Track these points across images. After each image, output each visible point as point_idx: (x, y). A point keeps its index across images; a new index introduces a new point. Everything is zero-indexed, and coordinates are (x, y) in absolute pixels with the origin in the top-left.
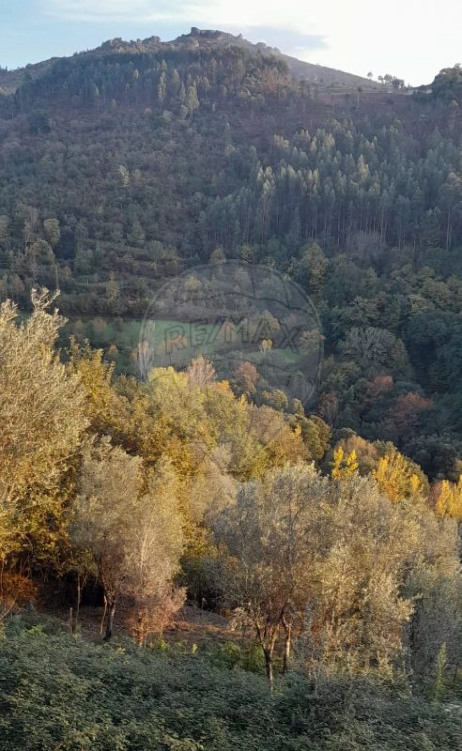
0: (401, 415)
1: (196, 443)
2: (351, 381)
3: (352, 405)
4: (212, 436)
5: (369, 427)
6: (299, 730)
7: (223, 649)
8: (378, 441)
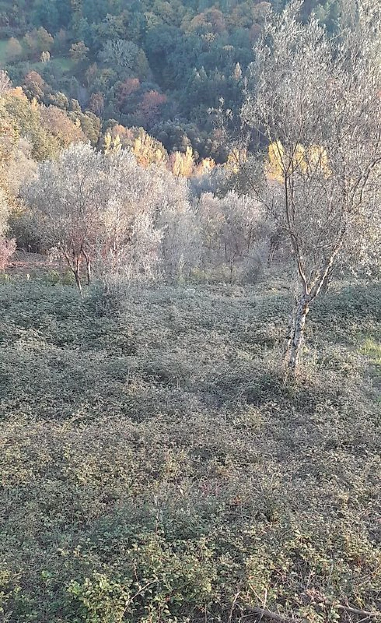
0: (147, 107)
1: (4, 136)
2: (111, 84)
3: (114, 102)
4: (15, 130)
5: (127, 118)
6: (101, 314)
7: (47, 275)
8: (134, 127)
